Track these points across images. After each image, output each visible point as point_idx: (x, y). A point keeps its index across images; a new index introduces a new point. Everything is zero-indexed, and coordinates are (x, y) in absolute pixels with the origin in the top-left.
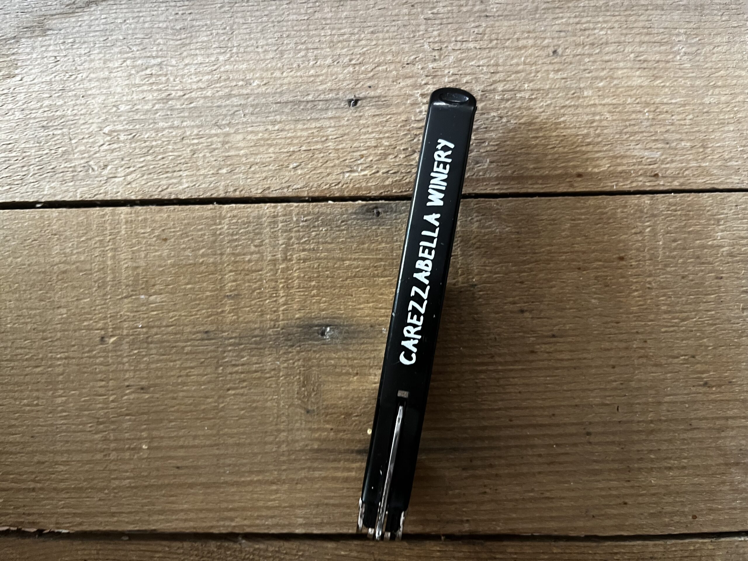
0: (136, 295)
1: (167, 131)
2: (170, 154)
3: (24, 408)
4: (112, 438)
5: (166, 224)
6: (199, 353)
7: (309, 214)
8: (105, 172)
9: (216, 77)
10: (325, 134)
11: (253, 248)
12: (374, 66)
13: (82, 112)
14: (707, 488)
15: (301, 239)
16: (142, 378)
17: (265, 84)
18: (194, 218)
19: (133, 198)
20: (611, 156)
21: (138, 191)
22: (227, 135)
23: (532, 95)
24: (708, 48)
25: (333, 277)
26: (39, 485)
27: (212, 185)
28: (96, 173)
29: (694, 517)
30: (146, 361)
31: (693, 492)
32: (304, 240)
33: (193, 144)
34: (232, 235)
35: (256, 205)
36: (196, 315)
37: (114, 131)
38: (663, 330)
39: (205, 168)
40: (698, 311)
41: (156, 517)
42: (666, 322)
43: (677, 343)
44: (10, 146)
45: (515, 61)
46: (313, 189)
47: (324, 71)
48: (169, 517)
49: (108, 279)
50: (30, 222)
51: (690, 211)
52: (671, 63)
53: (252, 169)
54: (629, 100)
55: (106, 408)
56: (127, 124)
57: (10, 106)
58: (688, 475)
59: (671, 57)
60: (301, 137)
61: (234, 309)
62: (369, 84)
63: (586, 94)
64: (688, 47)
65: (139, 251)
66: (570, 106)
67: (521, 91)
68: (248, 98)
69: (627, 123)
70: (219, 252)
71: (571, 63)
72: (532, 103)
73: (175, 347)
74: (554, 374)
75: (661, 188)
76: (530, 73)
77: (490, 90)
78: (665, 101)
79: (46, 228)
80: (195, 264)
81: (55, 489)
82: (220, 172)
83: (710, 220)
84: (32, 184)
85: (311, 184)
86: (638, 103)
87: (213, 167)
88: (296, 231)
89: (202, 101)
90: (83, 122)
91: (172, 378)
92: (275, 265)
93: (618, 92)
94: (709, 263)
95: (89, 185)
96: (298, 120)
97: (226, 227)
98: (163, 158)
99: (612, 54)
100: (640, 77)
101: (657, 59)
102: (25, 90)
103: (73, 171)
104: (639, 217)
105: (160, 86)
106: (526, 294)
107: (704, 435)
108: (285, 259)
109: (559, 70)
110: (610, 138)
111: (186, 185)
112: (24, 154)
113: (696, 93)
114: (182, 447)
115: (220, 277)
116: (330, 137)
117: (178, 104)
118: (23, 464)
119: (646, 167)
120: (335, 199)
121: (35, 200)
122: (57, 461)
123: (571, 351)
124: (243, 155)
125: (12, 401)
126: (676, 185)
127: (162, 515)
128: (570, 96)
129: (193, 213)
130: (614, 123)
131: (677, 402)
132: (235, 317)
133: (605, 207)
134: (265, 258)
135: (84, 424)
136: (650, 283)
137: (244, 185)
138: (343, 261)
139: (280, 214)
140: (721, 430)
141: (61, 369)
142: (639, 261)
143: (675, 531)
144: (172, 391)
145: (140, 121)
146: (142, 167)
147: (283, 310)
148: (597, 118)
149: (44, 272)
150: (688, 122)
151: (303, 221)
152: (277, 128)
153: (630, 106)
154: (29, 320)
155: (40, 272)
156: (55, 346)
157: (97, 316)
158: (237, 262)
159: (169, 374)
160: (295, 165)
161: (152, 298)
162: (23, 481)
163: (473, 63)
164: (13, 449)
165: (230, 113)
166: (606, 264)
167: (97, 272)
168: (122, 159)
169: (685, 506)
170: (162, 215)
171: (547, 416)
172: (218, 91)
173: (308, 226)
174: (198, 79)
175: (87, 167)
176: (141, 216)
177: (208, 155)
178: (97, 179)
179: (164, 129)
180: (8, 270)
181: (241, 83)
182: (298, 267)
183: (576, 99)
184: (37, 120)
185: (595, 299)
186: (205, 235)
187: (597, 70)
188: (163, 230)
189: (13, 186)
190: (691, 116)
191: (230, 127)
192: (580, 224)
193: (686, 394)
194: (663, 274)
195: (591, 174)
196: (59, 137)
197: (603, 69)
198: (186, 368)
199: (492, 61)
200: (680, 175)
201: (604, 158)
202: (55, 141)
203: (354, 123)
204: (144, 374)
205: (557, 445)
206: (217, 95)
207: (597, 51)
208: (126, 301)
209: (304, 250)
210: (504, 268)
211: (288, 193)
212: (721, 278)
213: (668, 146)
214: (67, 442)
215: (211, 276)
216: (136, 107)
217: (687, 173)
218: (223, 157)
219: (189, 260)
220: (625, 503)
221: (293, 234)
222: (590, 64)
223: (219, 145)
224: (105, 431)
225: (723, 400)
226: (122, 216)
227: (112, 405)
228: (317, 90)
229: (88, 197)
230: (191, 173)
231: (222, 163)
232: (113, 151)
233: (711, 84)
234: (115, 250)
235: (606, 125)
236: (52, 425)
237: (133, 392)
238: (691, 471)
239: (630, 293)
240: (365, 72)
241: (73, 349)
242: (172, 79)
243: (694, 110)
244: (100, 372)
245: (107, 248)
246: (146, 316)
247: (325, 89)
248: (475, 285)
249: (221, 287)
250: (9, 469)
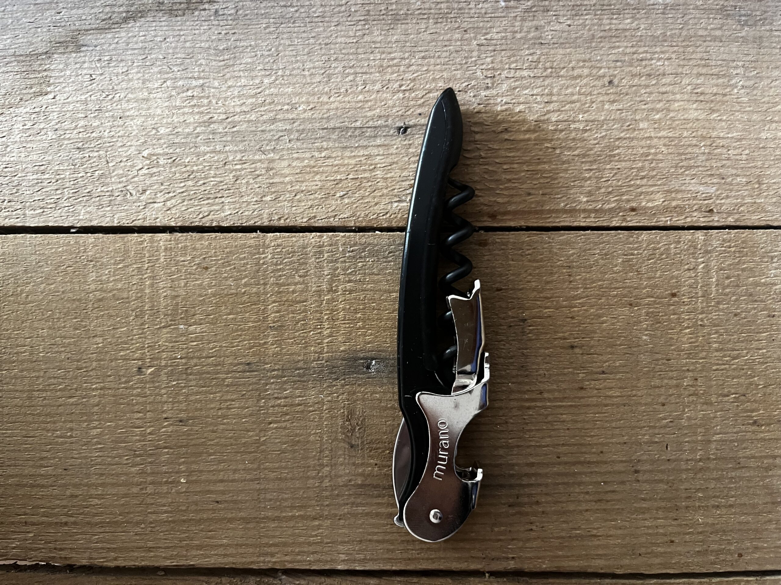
0: (175, 325)
1: (209, 155)
2: (212, 179)
3: (57, 440)
4: (149, 471)
5: (207, 253)
6: (240, 385)
7: (355, 245)
8: (143, 197)
9: (260, 100)
10: (373, 162)
11: (297, 279)
12: (425, 92)
13: (120, 134)
14: (753, 527)
15: (348, 270)
16: (181, 410)
17: (312, 109)
18: (236, 246)
19: (173, 224)
20: (665, 191)
21: (178, 218)
22: (272, 161)
23: (587, 126)
24: (765, 82)
25: (379, 309)
26: (72, 519)
27: (256, 213)
28: (135, 197)
29: (740, 555)
30: (185, 393)
31: (739, 530)
32: (350, 271)
33: (236, 170)
34: (276, 264)
35: (301, 234)
36: (237, 346)
37: (153, 155)
38: (714, 368)
39: (248, 195)
40: (749, 349)
41: (194, 553)
42: (718, 360)
43: (728, 381)
44: (43, 168)
45: (569, 91)
46: (360, 219)
47: (372, 97)
48: (207, 552)
49: (146, 308)
50: (65, 248)
51: (743, 248)
52: (728, 96)
53: (298, 197)
54: (685, 134)
55: (144, 441)
56: (167, 147)
57: (42, 126)
58: (735, 514)
59: (728, 90)
60: (348, 165)
61: (278, 340)
62: (419, 111)
63: (641, 125)
64: (746, 81)
65: (178, 279)
66: (625, 139)
67: (575, 122)
68: (294, 123)
69: (683, 157)
70: (262, 282)
71: (627, 94)
72: (586, 134)
73: (215, 379)
74: (603, 411)
75: (716, 224)
76: (586, 103)
77: (544, 120)
78: (722, 135)
79: (81, 254)
80: (237, 294)
81: (88, 523)
82: (264, 199)
83: (764, 257)
84: (66, 208)
85: (359, 213)
86: (694, 137)
87: (257, 194)
88: (342, 262)
89: (245, 126)
90: (121, 144)
91: (212, 411)
92: (320, 296)
93: (674, 126)
94: (762, 301)
95: (127, 210)
96: (346, 147)
97: (270, 256)
98: (204, 184)
99: (670, 85)
100: (696, 109)
101: (715, 91)
102: (58, 109)
103: (110, 196)
104: (693, 254)
105: (202, 109)
106: (577, 329)
107: (752, 473)
108: (330, 290)
109: (614, 101)
110: (665, 172)
111: (229, 213)
112: (58, 177)
113: (752, 128)
114: (222, 481)
115: (263, 308)
116: (379, 166)
117: (221, 127)
118: (56, 497)
119: (701, 202)
120: (382, 230)
121: (70, 225)
122: (91, 495)
123: (620, 388)
124: (288, 183)
125: (45, 433)
126: (730, 221)
127: (201, 550)
128: (625, 128)
129: (235, 241)
130: (669, 157)
131: (726, 441)
132: (279, 349)
133: (659, 243)
134: (310, 288)
135: (120, 457)
136: (702, 320)
137: (288, 214)
138: (390, 293)
139: (326, 244)
140: (768, 469)
141: (97, 400)
142: (692, 297)
143: (720, 569)
144: (211, 424)
145: (180, 145)
146: (182, 192)
147: (327, 343)
148: (653, 151)
149: (79, 300)
150: (744, 157)
151: (349, 252)
152: (323, 155)
153: (686, 139)
154: (63, 349)
155: (74, 300)
156: (90, 376)
157: (134, 346)
158: (280, 292)
159: (208, 406)
160: (342, 193)
161: (192, 328)
162: (56, 515)
163: (526, 92)
164: (44, 482)
165: (275, 138)
166: (658, 300)
167: (135, 300)
168: (162, 184)
169: (732, 544)
170: (203, 242)
171: (594, 453)
172: (262, 115)
173: (354, 257)
174: (242, 102)
175: (125, 192)
176: (181, 243)
177: (251, 181)
178: (135, 204)
179: (205, 154)
180: (41, 297)
181: (286, 107)
182: (343, 298)
183: (630, 131)
184: (72, 141)
185: (646, 335)
186: (247, 264)
187: (653, 101)
188: (204, 258)
189: (46, 210)
190: (747, 152)
191: (274, 153)
192: (633, 259)
193: (735, 433)
194: (716, 311)
195: (645, 208)
196: (95, 160)
197: (660, 101)
198: (226, 401)
199: (546, 90)
200: (735, 211)
201: (659, 192)
202: (91, 163)
203: (403, 151)
204: (183, 406)
205: (604, 482)
206: (261, 119)
207: (654, 82)
208: (165, 330)
209: (350, 281)
210: (555, 303)
211: (334, 222)
212: (774, 316)
213: (723, 181)
214: (102, 475)
215: (253, 306)
216: (176, 131)
217: (742, 208)
218: (267, 183)
219: (230, 289)
220: (672, 542)
221: (339, 265)
222: (646, 95)
223: (263, 172)
224: (142, 464)
225: (772, 439)
226: (162, 243)
227: (150, 437)
228: (366, 117)
229: (125, 223)
230: (234, 200)
231: (267, 190)
232: (152, 175)
233: (768, 119)
234: (153, 278)
235: (661, 158)
236: (86, 458)
237: (171, 425)
238: (738, 510)
239: (681, 330)
240: (416, 99)
241: (109, 379)
242: (214, 101)
243: (750, 145)
244: (137, 404)
245: (146, 276)
246: (185, 346)
247: (374, 115)
248: (526, 320)
249: (263, 318)
250: (40, 502)
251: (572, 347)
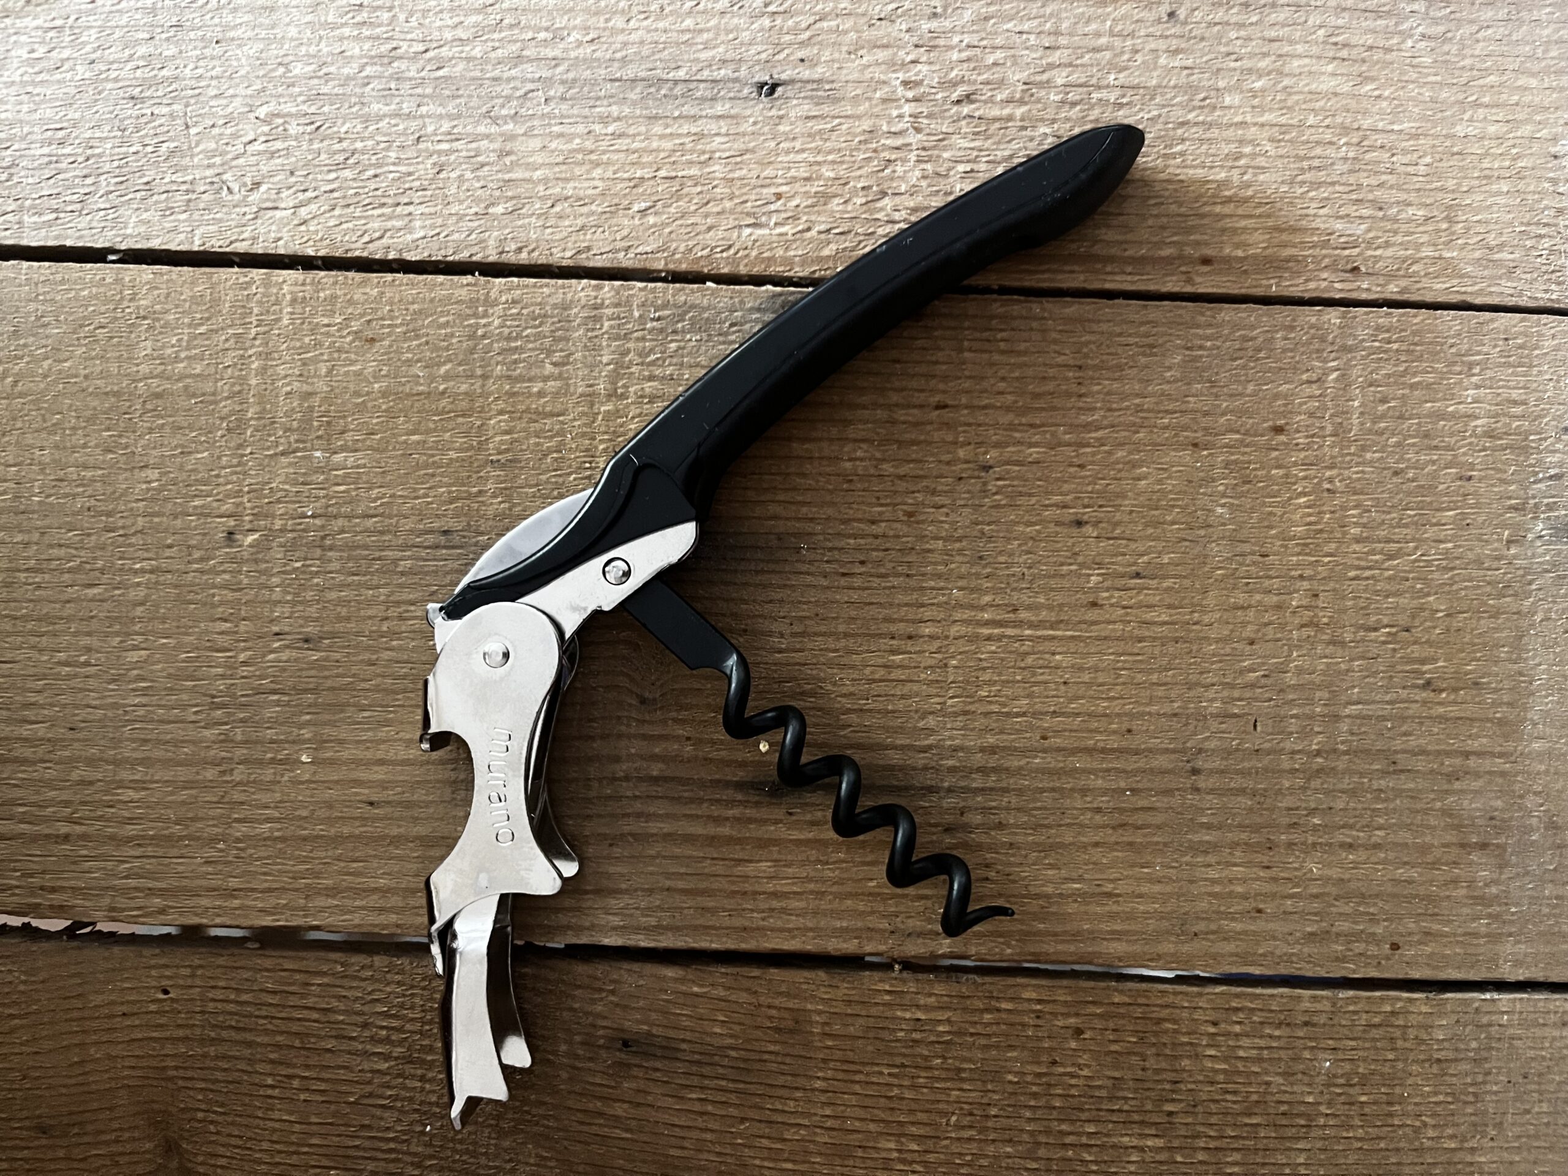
0: (304, 449)
1: (387, 120)
2: (392, 168)
3: (58, 669)
4: (239, 738)
5: (375, 310)
6: (427, 573)
7: (665, 306)
8: (255, 197)
9: (492, 20)
10: (708, 148)
11: (549, 369)
12: (812, 20)
13: (214, 73)
14: (1422, 891)
15: (648, 355)
16: (307, 619)
17: (592, 40)
18: (432, 300)
19: (311, 252)
20: (1269, 228)
21: (321, 240)
22: (511, 137)
23: (1123, 96)
24: (1466, 30)
26: (78, 829)
27: (473, 236)
28: (237, 197)
29: (1395, 947)
30: (317, 585)
31: (1395, 896)
32: (652, 357)
33: (439, 153)
34: (509, 338)
35: (560, 282)
36: (426, 496)
37: (278, 115)
38: (1352, 574)
39: (461, 202)
40: (1419, 540)
41: (321, 902)
42: (1358, 559)
43: (1378, 601)
44: (61, 134)
45: (1093, 26)
46: (677, 256)
47: (712, 23)
48: (347, 902)
49: (250, 415)
50: (94, 290)
51: (1416, 344)
52: (1394, 53)
53: (557, 209)
54: (1311, 120)
55: (231, 677)
56: (304, 102)
57: (66, 53)
58: (1384, 862)
59: (1395, 41)
60: (657, 150)
61: (505, 489)
62: (800, 54)
63: (1228, 100)
64: (1429, 26)
65: (315, 360)
66: (1196, 124)
67: (1100, 88)
68: (556, 66)
69: (1305, 164)
70: (479, 372)
71: (1203, 39)
72: (1121, 113)
73: (379, 559)
74: (1136, 651)
75: (1364, 296)
76: (1122, 53)
77: (1041, 83)
78: (1380, 125)
79: (125, 304)
80: (429, 393)
81: (112, 838)
82: (490, 210)
83: (1455, 363)
84: (102, 213)
85: (674, 245)
86: (1328, 127)
87: (477, 201)
88: (638, 339)
89: (461, 66)
90: (215, 92)
91: (370, 622)
92: (592, 405)
93: (1289, 103)
94: (1448, 448)
95: (221, 220)
96: (656, 117)
97: (496, 323)
98: (376, 176)
99: (1284, 26)
100: (1334, 75)
101: (1369, 42)
103: (187, 191)
104: (1318, 351)
105: (378, 30)
106: (1090, 488)
107: (1421, 783)
108: (612, 395)
109: (1177, 52)
110: (1269, 192)
111: (422, 234)
112: (89, 152)
113: (1439, 115)
114: (382, 762)
115: (479, 423)
116: (717, 155)
117: (413, 68)
118: (49, 784)
119: (1337, 252)
120: (720, 279)
121: (107, 245)
122: (121, 781)
123: (1170, 607)
124: (540, 181)
125: (34, 654)
126: (1392, 290)
127: (333, 897)
128: (1196, 103)
129: (431, 290)
130: (1279, 163)
131: (1370, 717)
132: (507, 505)
133: (1253, 327)
134: (572, 389)
135: (184, 707)
136: (1330, 480)
137: (537, 240)
139: (607, 302)
140: (1453, 776)
141: (142, 593)
142: (1313, 436)
143: (1354, 971)
144: (368, 648)
145: (332, 98)
146: (332, 191)
148: (1247, 150)
149: (117, 394)
150: (1422, 169)
151: (653, 320)
152: (610, 129)
153: (1313, 130)
154: (80, 490)
155: (107, 394)
156: (130, 545)
157: (222, 488)
158: (514, 394)
159: (362, 613)
160: (643, 205)
161: (338, 458)
162: (47, 820)
163: (1010, 26)
164: (28, 753)
165: (518, 93)
166: (1249, 440)
167: (227, 398)
168: (292, 173)
169: (1378, 922)
170: (368, 290)
171: (1115, 732)
172: (494, 49)
173: (662, 330)
174: (456, 20)
175: (218, 185)
176: (323, 289)
177: (468, 175)
178: (237, 210)
179: (380, 118)
180: (42, 386)
181: (542, 35)
182: (638, 411)
183: (1206, 110)
184: (121, 84)
185: (1223, 506)
186: (452, 335)
187: (1252, 55)
188: (369, 321)
189: (62, 215)
190: (1428, 159)
191: (516, 123)
192: (1201, 356)
193: (1388, 703)
194: (1358, 464)
195: (1228, 260)
196: (163, 120)
197: (1265, 55)
198: (398, 603)
199: (1048, 25)
200: (1402, 273)
201: (1256, 229)
202: (154, 128)
203: (766, 129)
204: (312, 611)
205: (1131, 790)
206: (493, 55)
207: (1254, 19)
208: (284, 460)
209: (651, 378)
210: (1048, 436)
211: (626, 261)
212: (1470, 478)
213: (1381, 214)
214: (145, 741)
215: (460, 420)
216: (325, 70)
217: (1414, 268)
218: (498, 180)
219: (418, 384)
220: (1259, 911)
221: (631, 345)
222: (1239, 42)
223: (493, 157)
224: (226, 724)
225: (1460, 718)
226: (286, 288)
227: (245, 671)
228: (697, 60)
229: (216, 245)
230: (432, 210)
231: (497, 193)
232: (272, 154)
233: (1470, 99)
234: (268, 356)
235: (1263, 164)
236: (115, 706)
237: (287, 647)
238: (1391, 855)
239: (1290, 499)
240: (795, 31)
241: (168, 552)
242: (402, 17)
243: (1434, 146)
244: (222, 603)
245: (250, 352)
246: (322, 493)
247: (714, 57)
248: (991, 467)
249: (479, 443)
250: (18, 793)
251: (1079, 523)
